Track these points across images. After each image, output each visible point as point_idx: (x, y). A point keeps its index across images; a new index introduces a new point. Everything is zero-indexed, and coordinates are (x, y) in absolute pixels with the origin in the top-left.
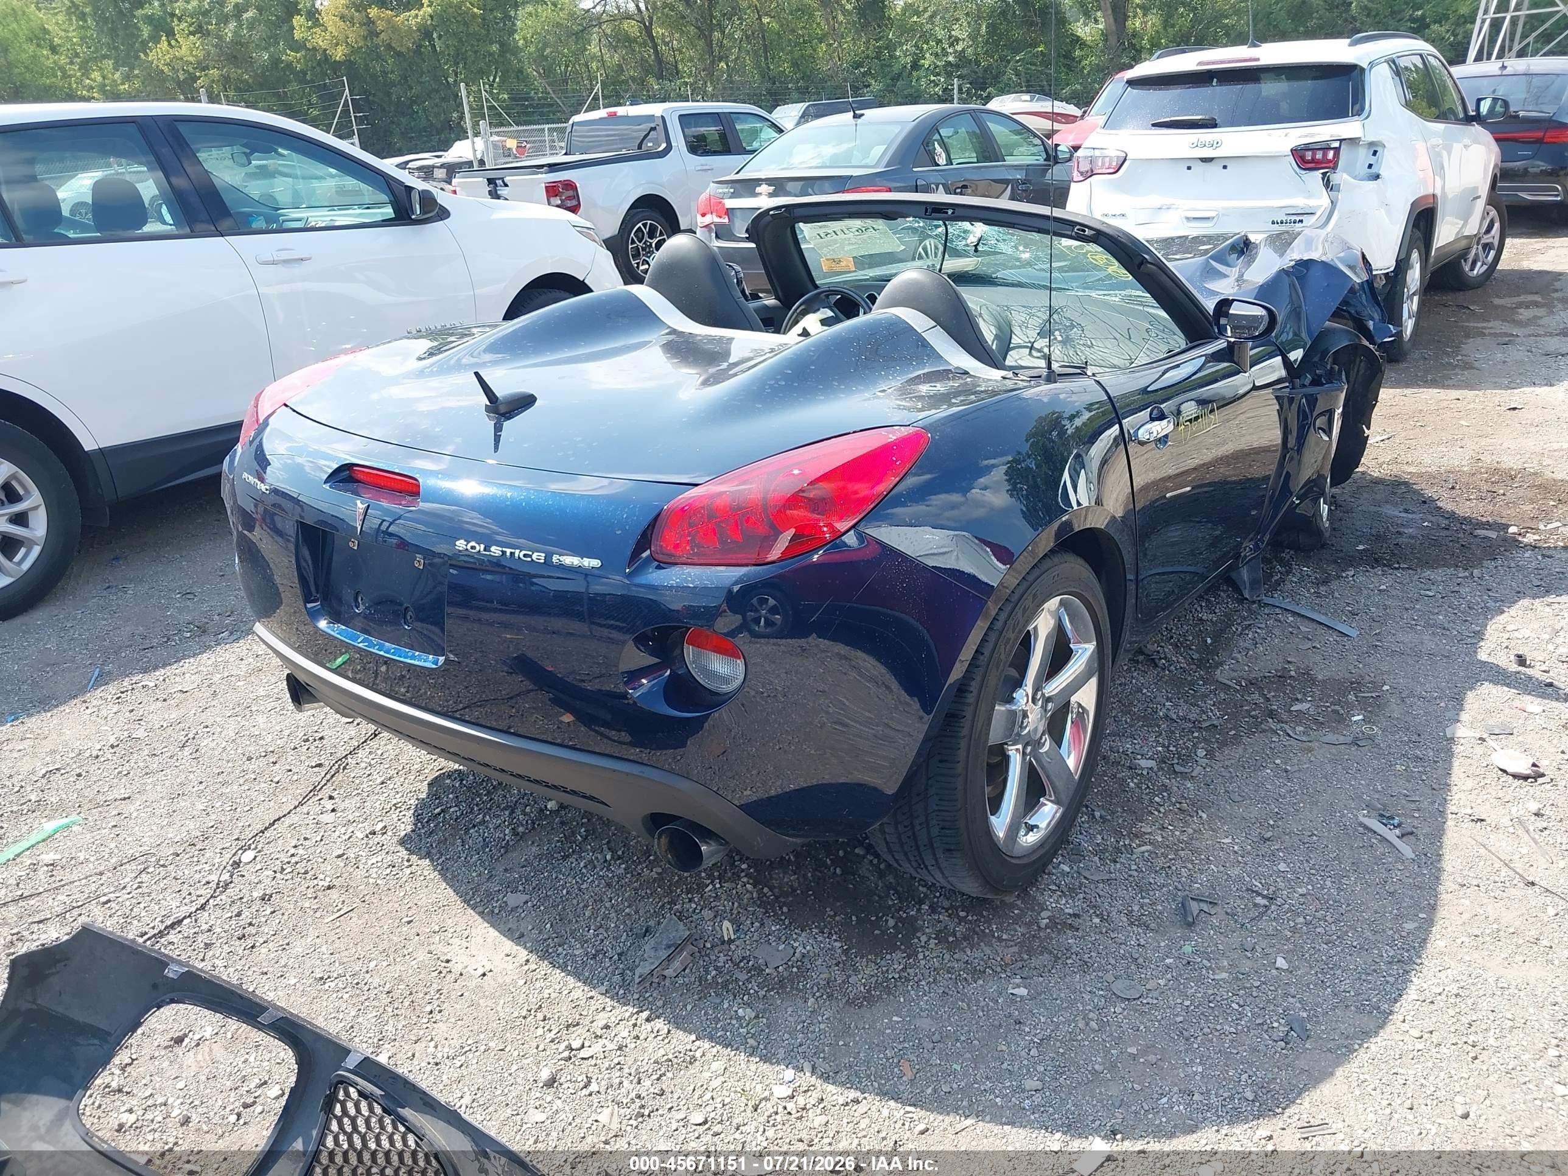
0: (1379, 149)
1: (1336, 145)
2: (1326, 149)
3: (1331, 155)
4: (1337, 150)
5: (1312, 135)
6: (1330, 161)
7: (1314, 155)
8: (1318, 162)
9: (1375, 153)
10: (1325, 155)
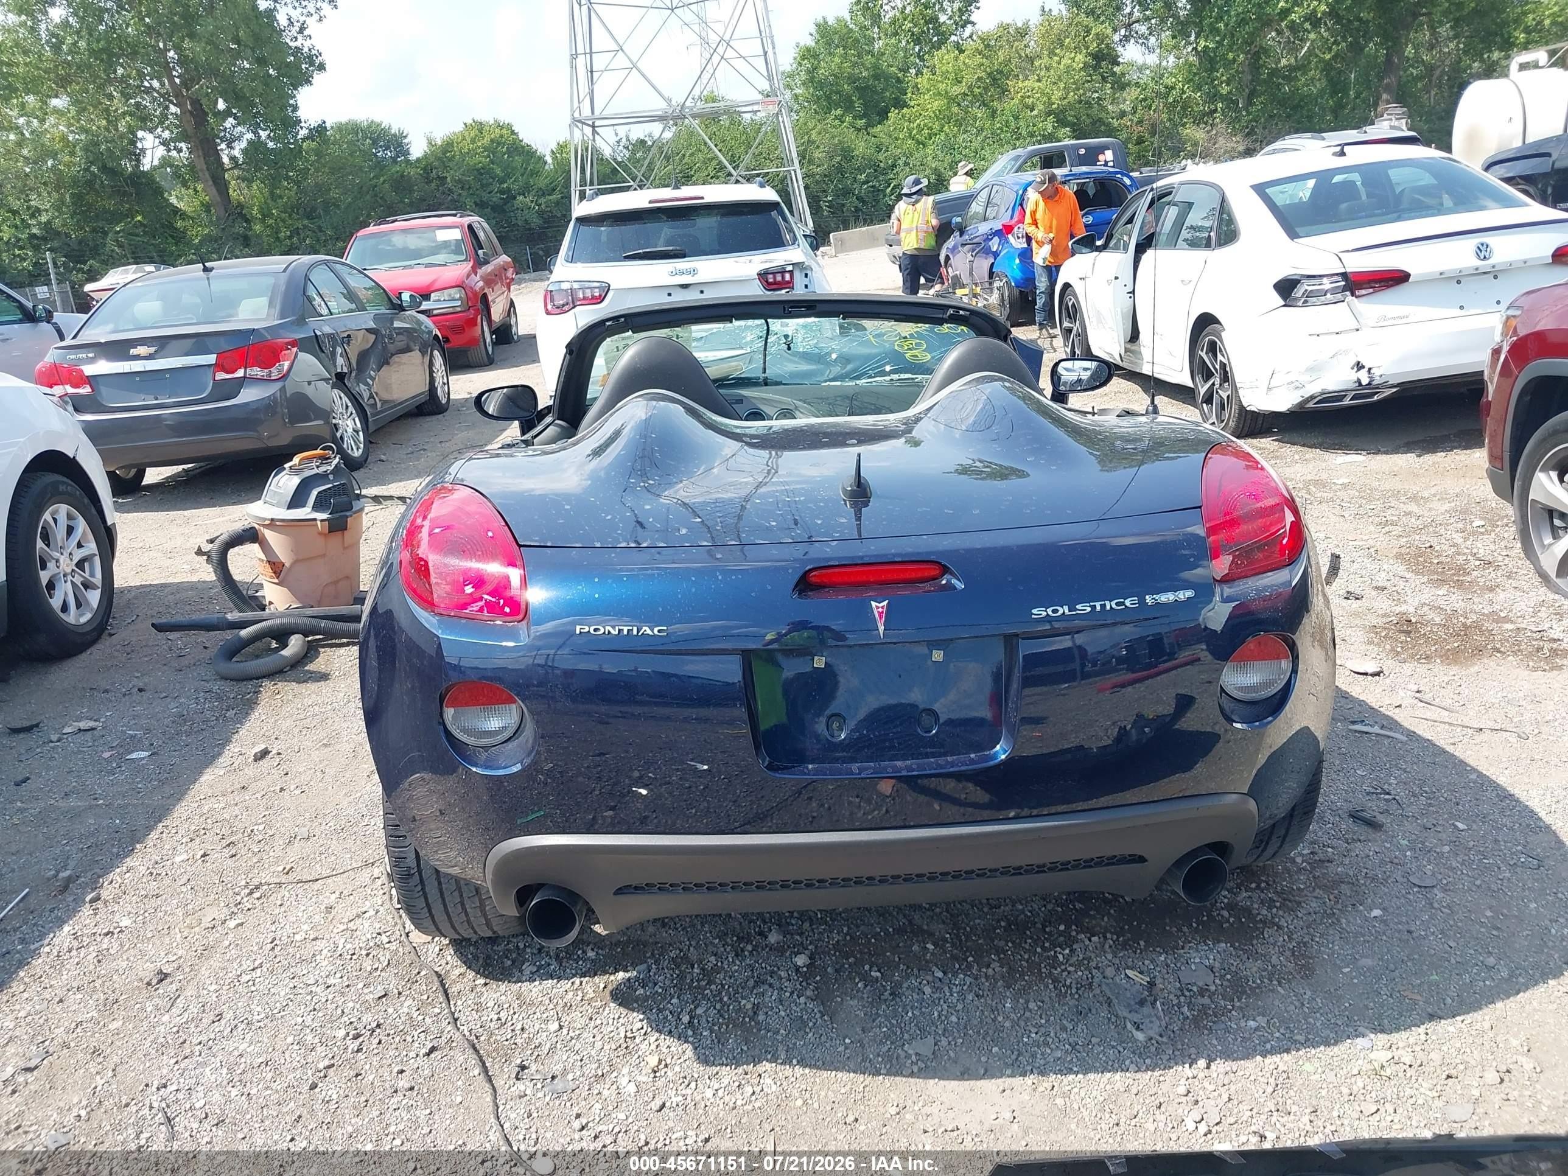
0: (809, 272)
1: (790, 268)
2: (783, 272)
3: (787, 277)
4: (791, 272)
5: (771, 261)
6: (788, 282)
7: (775, 278)
8: (779, 283)
9: (806, 275)
10: (783, 277)
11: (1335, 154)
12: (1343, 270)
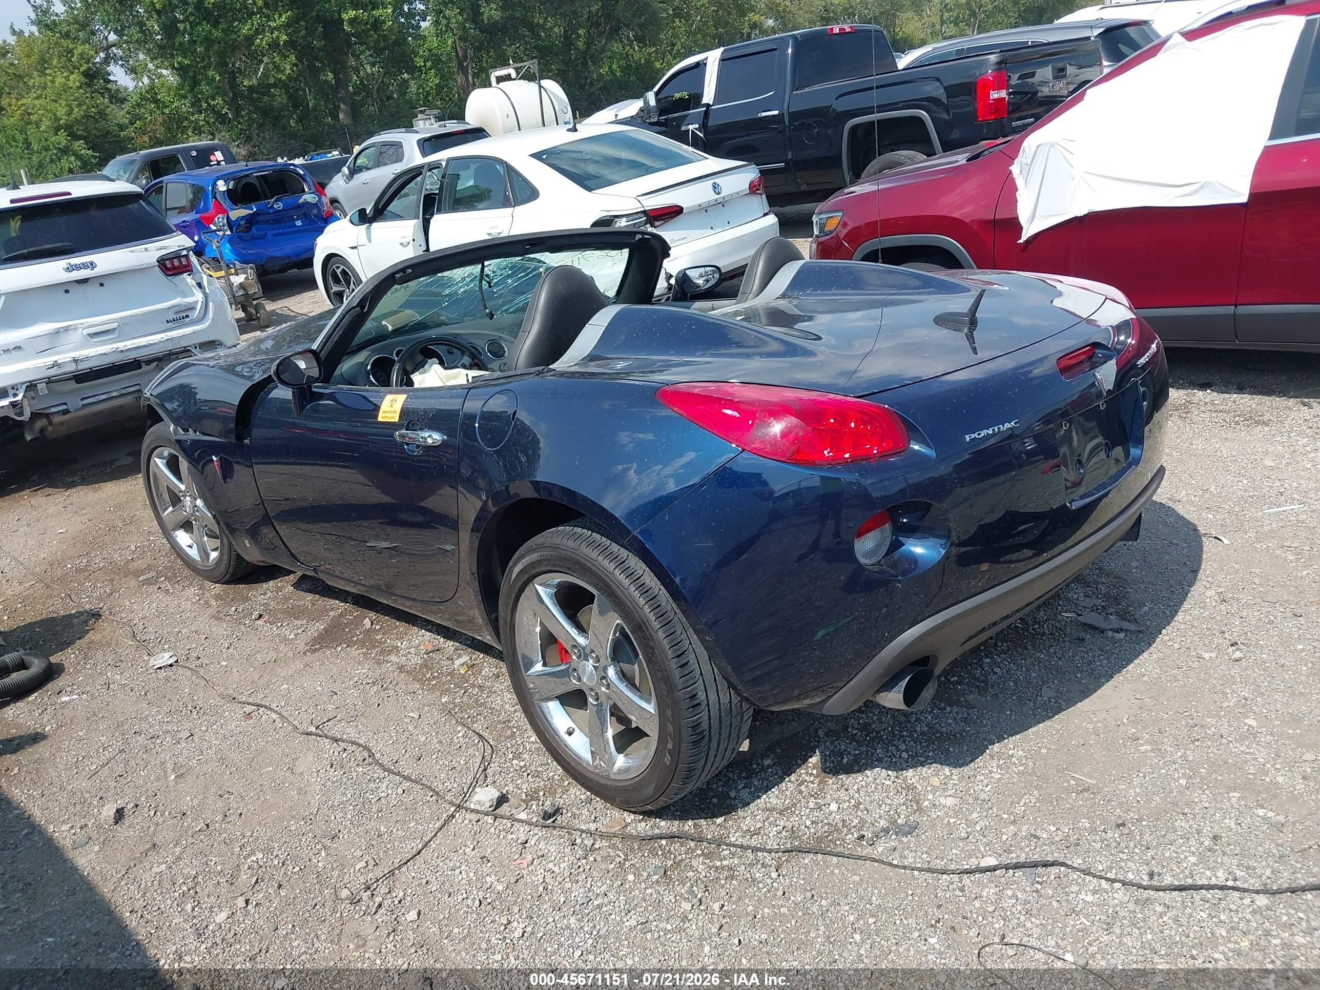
3: (184, 261)
7: (172, 263)
10: (181, 262)
11: (569, 130)
12: (642, 209)
